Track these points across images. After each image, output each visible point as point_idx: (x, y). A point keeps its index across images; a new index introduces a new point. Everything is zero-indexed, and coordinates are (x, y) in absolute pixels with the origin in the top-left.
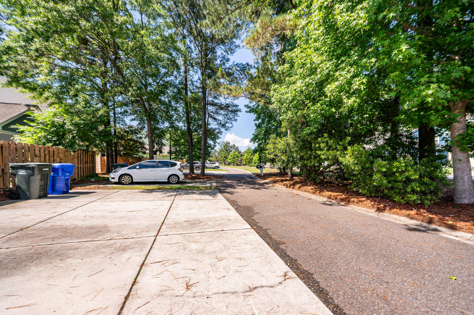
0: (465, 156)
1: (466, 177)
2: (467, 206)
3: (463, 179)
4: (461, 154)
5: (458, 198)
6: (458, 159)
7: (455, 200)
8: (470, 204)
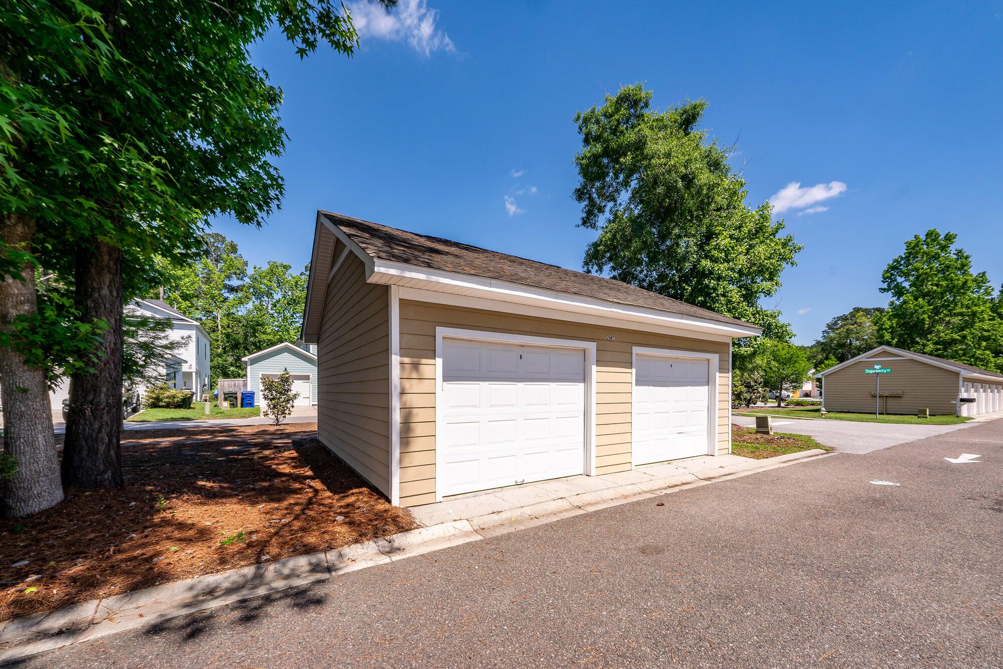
0: (37, 380)
1: (40, 437)
2: (48, 517)
3: (32, 444)
4: (27, 374)
5: (20, 500)
6: (19, 388)
7: (11, 508)
8: (52, 508)
